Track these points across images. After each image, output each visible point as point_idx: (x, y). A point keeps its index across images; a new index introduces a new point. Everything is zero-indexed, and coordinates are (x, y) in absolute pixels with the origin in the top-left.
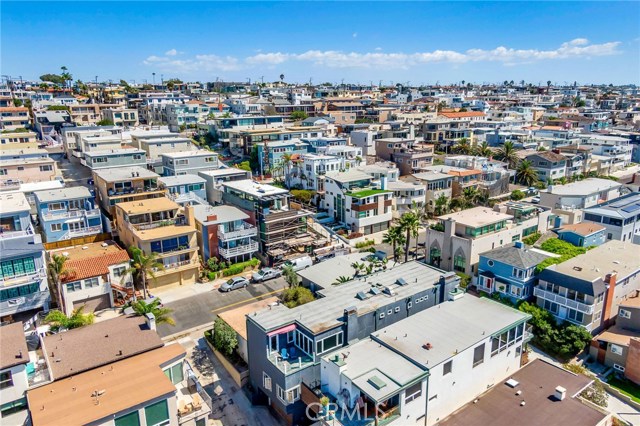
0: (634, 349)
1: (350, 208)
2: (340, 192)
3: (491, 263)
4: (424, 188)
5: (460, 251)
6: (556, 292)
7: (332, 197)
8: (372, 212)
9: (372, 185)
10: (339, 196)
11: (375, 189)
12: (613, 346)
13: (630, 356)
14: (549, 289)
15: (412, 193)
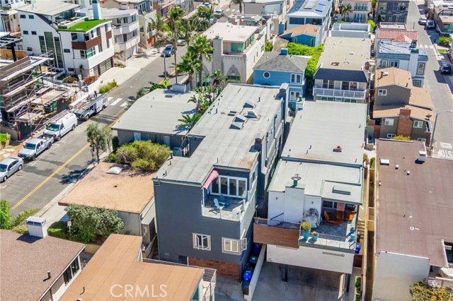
0: (404, 117)
1: (69, 47)
2: (49, 28)
3: (267, 75)
4: (136, 12)
5: (233, 69)
6: (331, 87)
7: (36, 38)
8: (97, 47)
9: (79, 15)
10: (48, 35)
11: (87, 20)
12: (386, 120)
13: (401, 123)
14: (325, 86)
15: (125, 20)
